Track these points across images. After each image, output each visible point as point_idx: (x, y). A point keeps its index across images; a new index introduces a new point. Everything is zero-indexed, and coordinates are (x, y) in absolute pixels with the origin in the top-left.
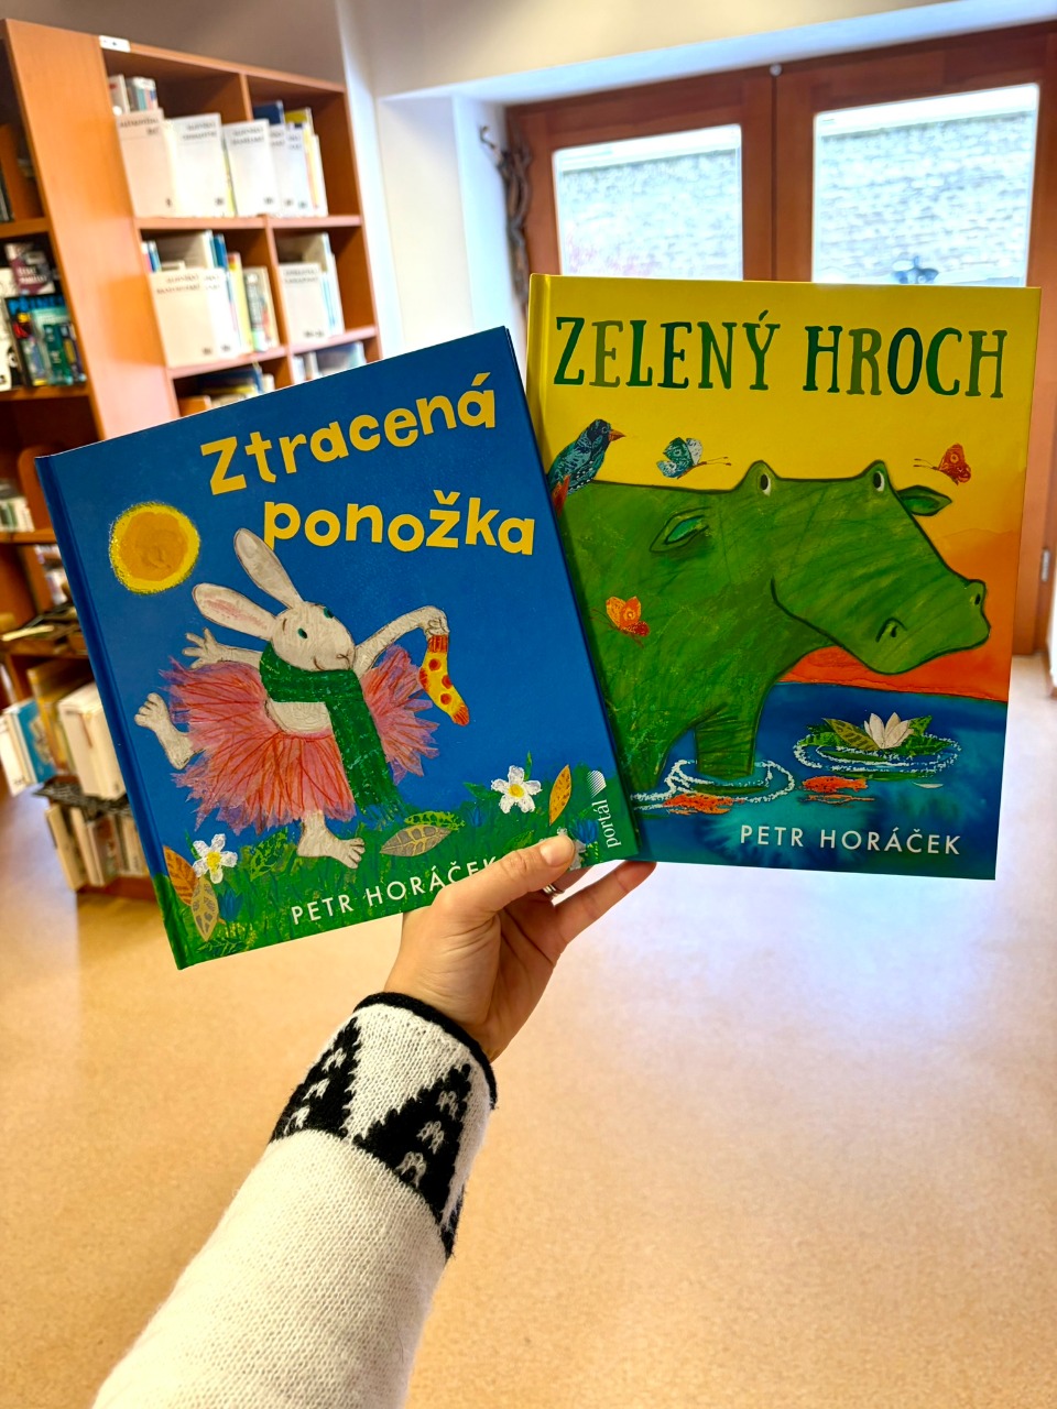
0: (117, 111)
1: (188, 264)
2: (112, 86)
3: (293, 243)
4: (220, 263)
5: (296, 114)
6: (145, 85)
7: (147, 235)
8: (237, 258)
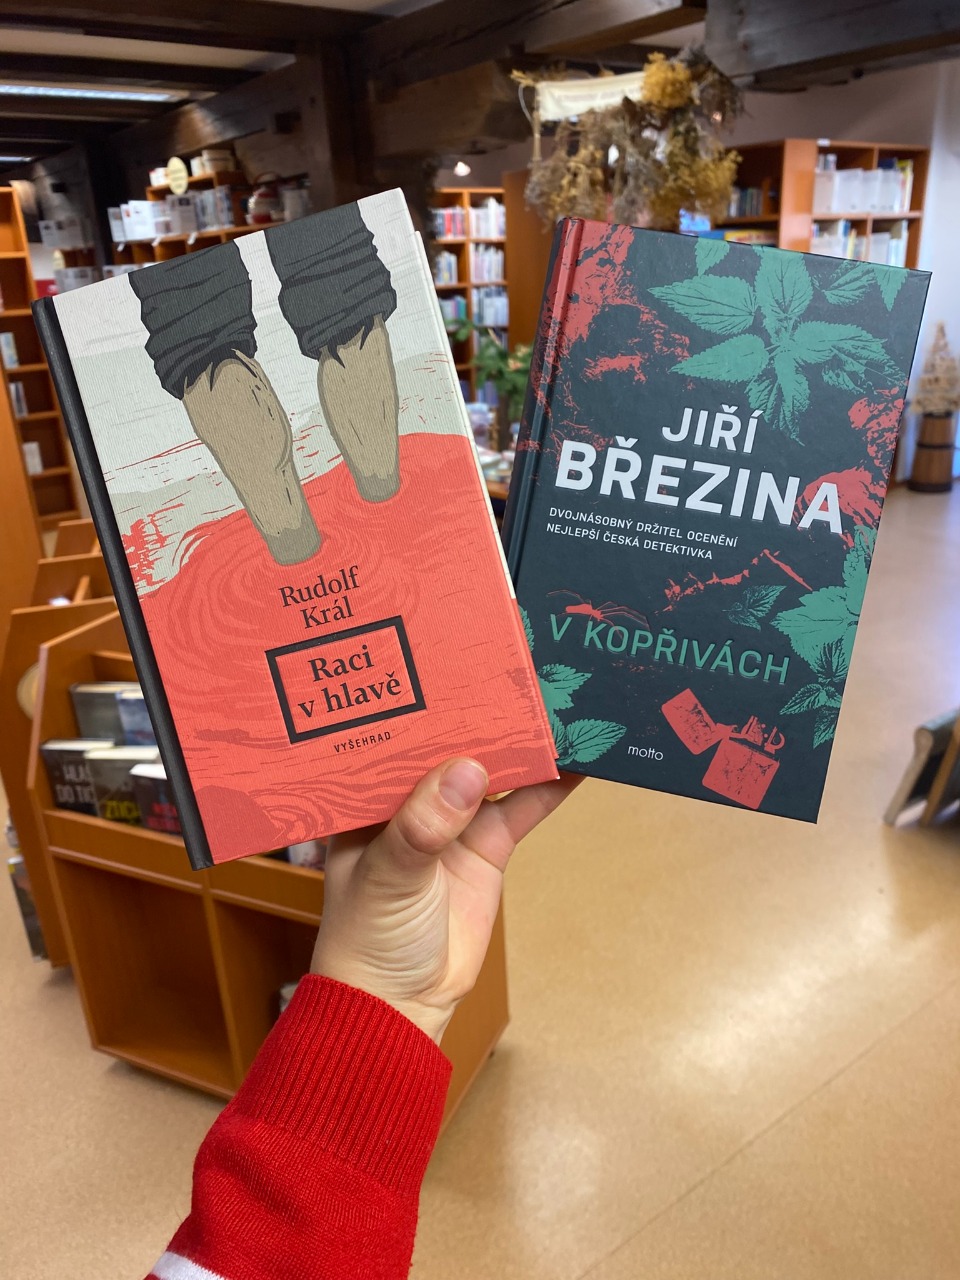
0: (818, 171)
1: (831, 234)
2: (817, 160)
3: (883, 225)
4: (846, 233)
5: (903, 164)
6: (832, 158)
7: (816, 221)
8: (854, 233)
